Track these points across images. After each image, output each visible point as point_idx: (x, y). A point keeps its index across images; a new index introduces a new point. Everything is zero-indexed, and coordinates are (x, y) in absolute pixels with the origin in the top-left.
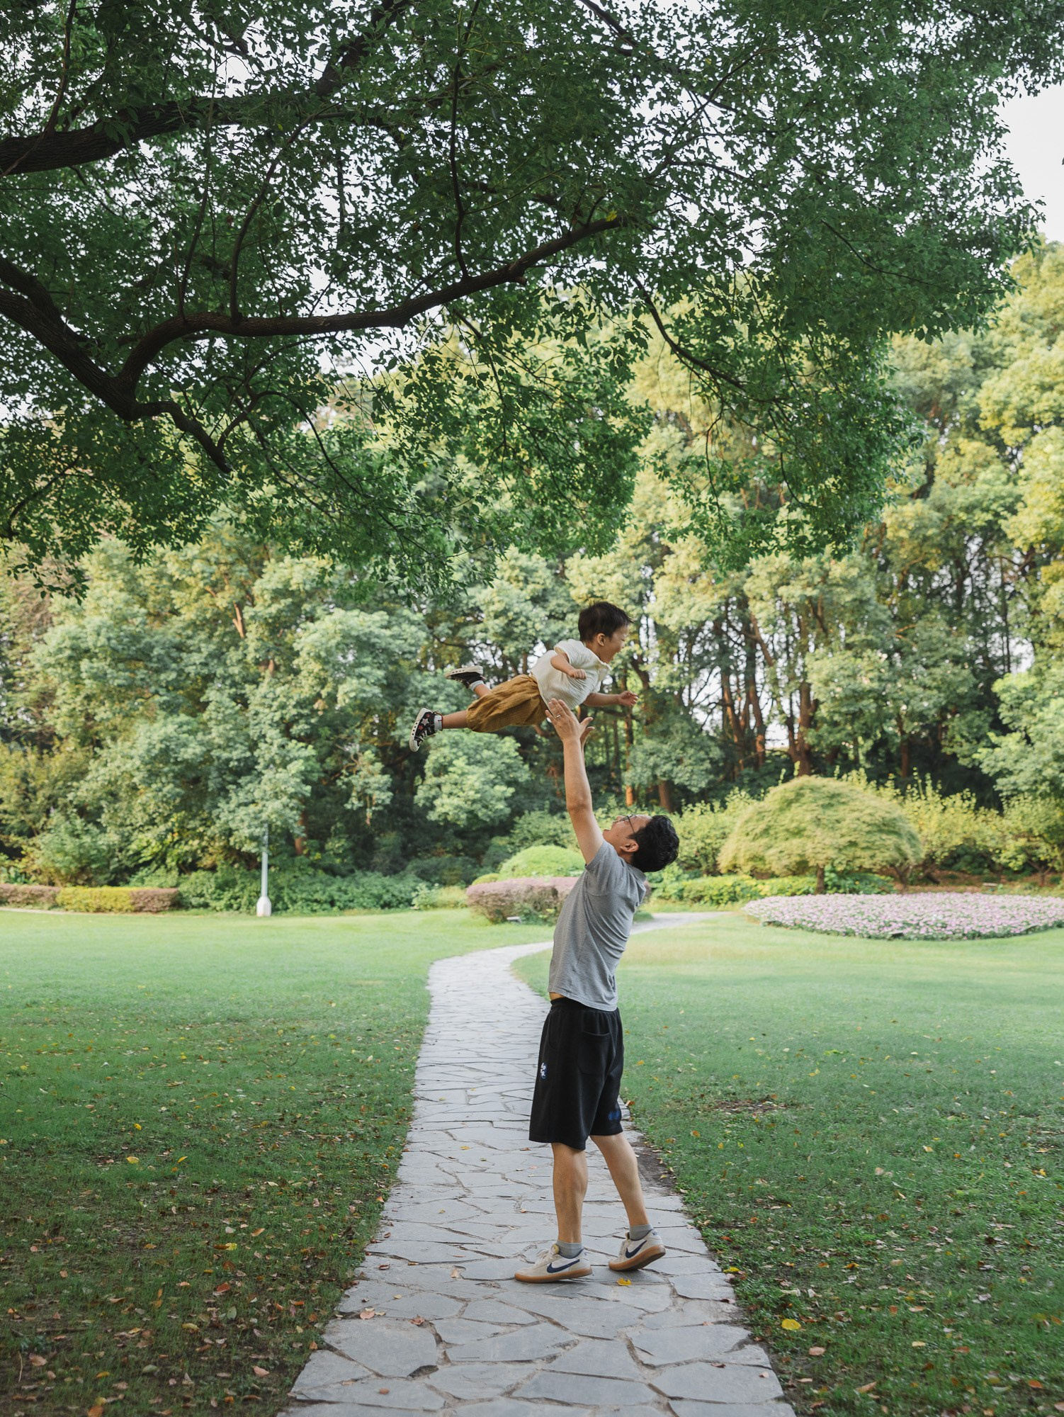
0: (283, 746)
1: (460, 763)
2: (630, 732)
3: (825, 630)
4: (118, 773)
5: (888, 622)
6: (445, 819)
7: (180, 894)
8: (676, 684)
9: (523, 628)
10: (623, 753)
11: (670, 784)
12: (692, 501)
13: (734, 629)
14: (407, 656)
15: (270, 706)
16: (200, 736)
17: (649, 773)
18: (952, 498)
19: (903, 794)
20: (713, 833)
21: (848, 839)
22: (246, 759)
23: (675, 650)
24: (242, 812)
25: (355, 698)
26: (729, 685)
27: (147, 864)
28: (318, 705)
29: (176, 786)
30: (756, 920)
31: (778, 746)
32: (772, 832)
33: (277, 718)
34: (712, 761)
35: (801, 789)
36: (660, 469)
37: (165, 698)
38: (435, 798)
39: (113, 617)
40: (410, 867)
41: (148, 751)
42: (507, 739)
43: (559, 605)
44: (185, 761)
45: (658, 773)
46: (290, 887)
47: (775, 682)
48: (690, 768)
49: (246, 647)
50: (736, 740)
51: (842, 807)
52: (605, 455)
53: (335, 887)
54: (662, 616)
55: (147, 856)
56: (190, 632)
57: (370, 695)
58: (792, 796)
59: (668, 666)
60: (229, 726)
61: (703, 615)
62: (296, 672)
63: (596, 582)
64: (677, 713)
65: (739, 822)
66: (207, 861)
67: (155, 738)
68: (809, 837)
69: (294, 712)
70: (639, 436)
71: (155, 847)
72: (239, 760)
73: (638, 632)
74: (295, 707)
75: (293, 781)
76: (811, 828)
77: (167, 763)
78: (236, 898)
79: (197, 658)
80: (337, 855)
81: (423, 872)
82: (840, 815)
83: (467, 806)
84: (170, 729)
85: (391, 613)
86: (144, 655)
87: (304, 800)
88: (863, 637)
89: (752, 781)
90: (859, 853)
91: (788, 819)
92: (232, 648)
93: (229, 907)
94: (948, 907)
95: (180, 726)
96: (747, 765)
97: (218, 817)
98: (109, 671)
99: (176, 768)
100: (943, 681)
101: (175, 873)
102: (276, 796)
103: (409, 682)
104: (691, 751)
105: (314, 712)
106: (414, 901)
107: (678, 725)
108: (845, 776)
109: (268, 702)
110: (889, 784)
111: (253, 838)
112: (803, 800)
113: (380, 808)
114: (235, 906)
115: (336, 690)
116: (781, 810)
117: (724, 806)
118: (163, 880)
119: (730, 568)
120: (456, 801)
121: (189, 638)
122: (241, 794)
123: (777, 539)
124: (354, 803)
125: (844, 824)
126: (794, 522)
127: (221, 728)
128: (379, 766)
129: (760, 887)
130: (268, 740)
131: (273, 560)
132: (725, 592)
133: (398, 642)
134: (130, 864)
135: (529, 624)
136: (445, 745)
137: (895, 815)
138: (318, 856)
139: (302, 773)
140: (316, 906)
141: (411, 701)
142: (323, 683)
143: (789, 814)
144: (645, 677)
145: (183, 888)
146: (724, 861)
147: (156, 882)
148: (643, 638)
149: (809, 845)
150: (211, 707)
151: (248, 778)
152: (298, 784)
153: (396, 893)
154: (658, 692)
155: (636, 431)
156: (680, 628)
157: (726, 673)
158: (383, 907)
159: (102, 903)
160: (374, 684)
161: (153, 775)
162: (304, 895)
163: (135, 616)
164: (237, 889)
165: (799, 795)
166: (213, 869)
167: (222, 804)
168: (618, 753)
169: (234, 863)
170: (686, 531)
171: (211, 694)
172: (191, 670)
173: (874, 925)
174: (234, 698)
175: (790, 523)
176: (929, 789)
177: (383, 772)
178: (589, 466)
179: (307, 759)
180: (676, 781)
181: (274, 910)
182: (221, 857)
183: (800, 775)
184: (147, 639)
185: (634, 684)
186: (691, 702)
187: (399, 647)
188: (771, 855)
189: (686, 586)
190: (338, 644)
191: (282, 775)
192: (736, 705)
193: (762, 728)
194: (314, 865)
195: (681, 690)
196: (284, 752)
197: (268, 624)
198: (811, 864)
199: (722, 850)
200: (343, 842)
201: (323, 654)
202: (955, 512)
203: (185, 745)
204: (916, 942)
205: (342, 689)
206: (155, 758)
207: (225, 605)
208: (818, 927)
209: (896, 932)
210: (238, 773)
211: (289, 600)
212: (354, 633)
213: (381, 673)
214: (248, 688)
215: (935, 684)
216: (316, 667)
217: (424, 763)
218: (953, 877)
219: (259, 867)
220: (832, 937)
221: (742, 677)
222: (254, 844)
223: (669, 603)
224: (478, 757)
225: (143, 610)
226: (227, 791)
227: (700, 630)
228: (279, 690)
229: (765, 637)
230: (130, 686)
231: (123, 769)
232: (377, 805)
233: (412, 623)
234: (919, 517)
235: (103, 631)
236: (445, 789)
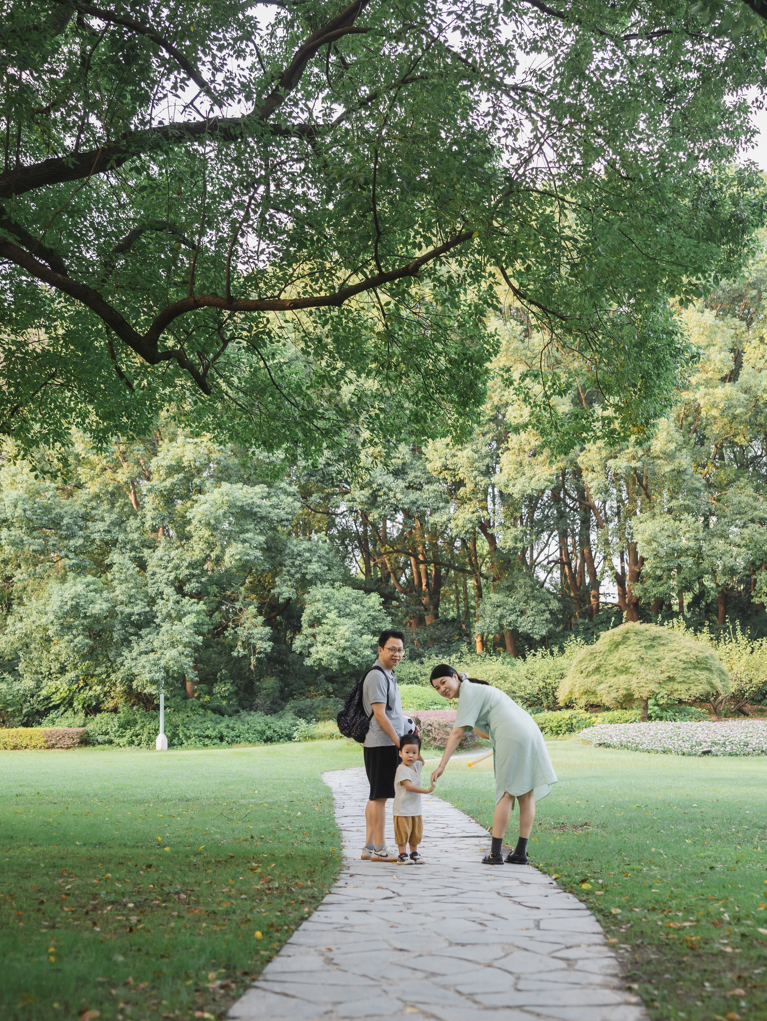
0: (178, 602)
1: (332, 615)
2: (479, 588)
3: (648, 497)
4: (34, 627)
5: (703, 489)
6: (320, 664)
7: (87, 733)
8: (519, 545)
9: (385, 497)
10: (473, 607)
11: (515, 633)
12: (530, 403)
13: (570, 497)
14: (285, 523)
15: (166, 568)
16: (105, 594)
17: (496, 623)
18: (757, 382)
19: (718, 639)
20: (553, 673)
21: (667, 674)
22: (146, 613)
23: (518, 515)
24: (143, 659)
25: (240, 559)
26: (566, 545)
27: (56, 707)
28: (208, 566)
29: (86, 637)
30: (589, 743)
31: (610, 600)
32: (602, 670)
33: (171, 578)
34: (552, 613)
35: (627, 633)
36: (507, 380)
37: (74, 561)
38: (311, 646)
39: (28, 491)
40: (288, 707)
41: (61, 607)
42: (373, 594)
43: (416, 477)
44: (93, 616)
45: (504, 622)
46: (184, 725)
47: (607, 543)
48: (532, 619)
49: (144, 516)
50: (572, 594)
51: (662, 648)
52: (464, 368)
53: (223, 725)
54: (507, 486)
55: (56, 699)
56: (94, 504)
57: (252, 557)
58: (619, 639)
59: (513, 530)
60: (131, 585)
61: (542, 485)
62: (188, 538)
63: (449, 456)
64: (520, 570)
65: (574, 663)
66: (109, 704)
67: (67, 596)
68: (633, 674)
69: (187, 572)
70: (490, 354)
71: (63, 692)
72: (139, 614)
73: (486, 500)
74: (187, 568)
75: (187, 632)
76: (635, 666)
77: (76, 617)
78: (137, 736)
79: (101, 526)
80: (223, 698)
81: (299, 711)
82: (660, 654)
83: (338, 653)
84: (80, 588)
85: (270, 486)
86: (56, 524)
87: (197, 649)
88: (682, 502)
89: (587, 630)
90: (676, 686)
91: (615, 659)
92: (132, 517)
93: (131, 743)
94: (750, 730)
95: (87, 586)
96: (583, 616)
97: (122, 664)
98: (25, 538)
99: (85, 622)
100: (751, 540)
101: (82, 714)
102: (173, 645)
103: (286, 545)
104: (533, 604)
105: (204, 572)
106: (295, 734)
107: (521, 581)
108: (666, 623)
109: (163, 563)
110: (705, 629)
111: (153, 682)
112: (629, 642)
113: (262, 655)
114: (136, 742)
115: (223, 552)
116: (610, 651)
117: (562, 650)
118: (71, 720)
119: (559, 453)
120: (329, 649)
121: (93, 508)
122: (142, 644)
123: (594, 431)
124: (239, 651)
125: (664, 662)
126: (607, 418)
127: (124, 586)
128: (261, 619)
129: (594, 719)
130: (164, 596)
131: (166, 440)
132: (561, 465)
133: (276, 511)
134: (41, 708)
135: (391, 494)
136: (319, 600)
137: (707, 654)
138: (207, 698)
139: (194, 625)
140: (207, 741)
141: (288, 562)
142: (211, 546)
143: (617, 655)
144: (492, 539)
145: (90, 727)
146: (562, 697)
147: (65, 722)
148: (490, 505)
149: (634, 680)
150: (115, 568)
151: (148, 630)
152: (191, 635)
153: (277, 729)
154: (504, 551)
155: (488, 351)
156: (523, 496)
157: (563, 536)
158: (266, 741)
159: (19, 741)
160: (256, 548)
161: (66, 628)
162: (197, 732)
163: (47, 490)
164: (137, 728)
165: (625, 638)
166: (115, 710)
167: (126, 653)
168: (468, 607)
169: (133, 705)
170: (526, 426)
171: (115, 557)
172: (96, 536)
173: (688, 745)
174: (135, 559)
175: (603, 419)
176: (739, 633)
177: (265, 624)
178: (452, 376)
179: (198, 613)
180: (521, 630)
181: (171, 745)
182: (122, 700)
183: (626, 621)
184: (58, 510)
185: (483, 546)
186: (533, 562)
187: (277, 515)
188: (601, 689)
189: (526, 459)
190: (225, 513)
191: (178, 627)
192: (573, 565)
193: (596, 584)
194: (203, 706)
195: (524, 551)
196: (179, 607)
197: (163, 496)
198: (636, 697)
199: (560, 686)
200: (228, 686)
201: (213, 522)
202: (759, 394)
203: (92, 602)
204: (721, 758)
205: (229, 551)
206: (67, 613)
207: (125, 479)
208: (641, 747)
209: (706, 749)
210: (139, 626)
211: (181, 475)
212: (239, 504)
213: (262, 539)
214: (146, 552)
215: (744, 542)
216: (206, 533)
217: (301, 616)
218: (762, 711)
219: (157, 707)
220: (652, 755)
221: (577, 538)
222: (154, 687)
223: (513, 474)
224: (348, 610)
225: (53, 485)
226: (130, 642)
227: (539, 497)
228: (173, 554)
229: (597, 503)
230: (43, 551)
231: (38, 623)
232: (260, 653)
233: (288, 494)
234: (728, 399)
235: (20, 502)
236: (320, 638)
